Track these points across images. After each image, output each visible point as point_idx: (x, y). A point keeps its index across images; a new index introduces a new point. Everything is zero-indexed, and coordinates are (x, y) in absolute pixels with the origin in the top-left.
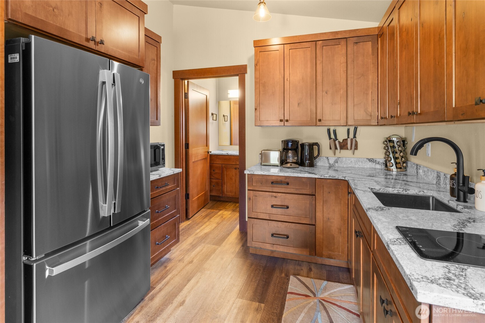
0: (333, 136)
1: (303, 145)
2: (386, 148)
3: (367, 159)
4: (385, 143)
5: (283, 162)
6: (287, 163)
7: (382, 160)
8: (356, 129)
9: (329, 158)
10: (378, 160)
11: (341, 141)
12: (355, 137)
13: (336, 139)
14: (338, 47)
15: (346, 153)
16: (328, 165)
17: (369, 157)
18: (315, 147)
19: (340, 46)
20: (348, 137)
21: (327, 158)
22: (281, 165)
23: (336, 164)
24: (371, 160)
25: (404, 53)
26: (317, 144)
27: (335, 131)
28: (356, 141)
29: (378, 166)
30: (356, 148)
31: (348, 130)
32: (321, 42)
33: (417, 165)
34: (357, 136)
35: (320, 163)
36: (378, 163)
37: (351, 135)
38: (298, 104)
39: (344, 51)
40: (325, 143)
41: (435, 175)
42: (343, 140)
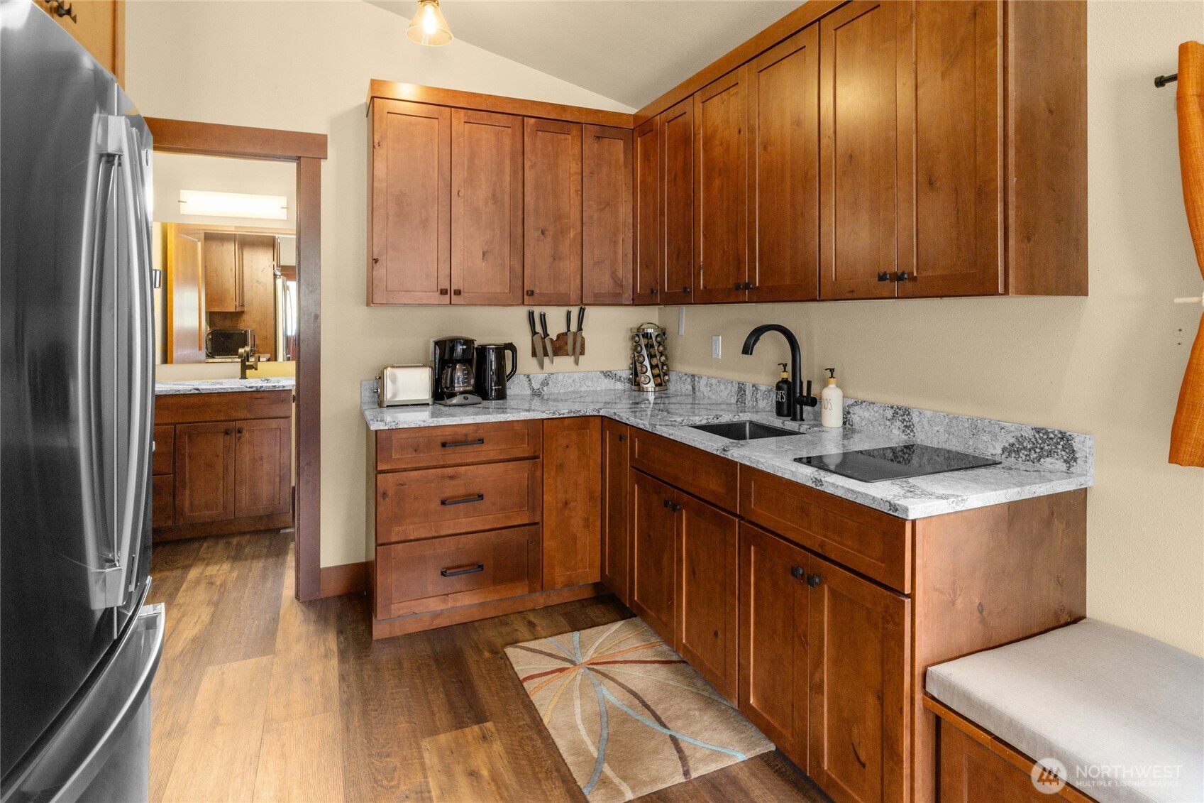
0: (538, 328)
1: (483, 350)
2: (636, 349)
3: (602, 372)
4: (637, 338)
5: (441, 393)
6: (453, 395)
7: (626, 373)
8: (582, 312)
9: (531, 377)
10: (619, 373)
11: (555, 339)
12: (580, 329)
13: (546, 335)
14: (566, 139)
15: (563, 364)
16: (529, 392)
17: (605, 369)
18: (508, 353)
19: (569, 137)
20: (569, 330)
21: (528, 376)
22: (434, 403)
23: (545, 388)
24: (607, 374)
26: (511, 347)
27: (544, 315)
28: (583, 338)
29: (619, 386)
30: (582, 353)
31: (569, 313)
32: (533, 120)
33: (693, 376)
34: (583, 327)
35: (515, 388)
36: (620, 380)
37: (574, 327)
38: (484, 254)
39: (577, 150)
40: (523, 342)
41: (735, 388)
42: (559, 336)
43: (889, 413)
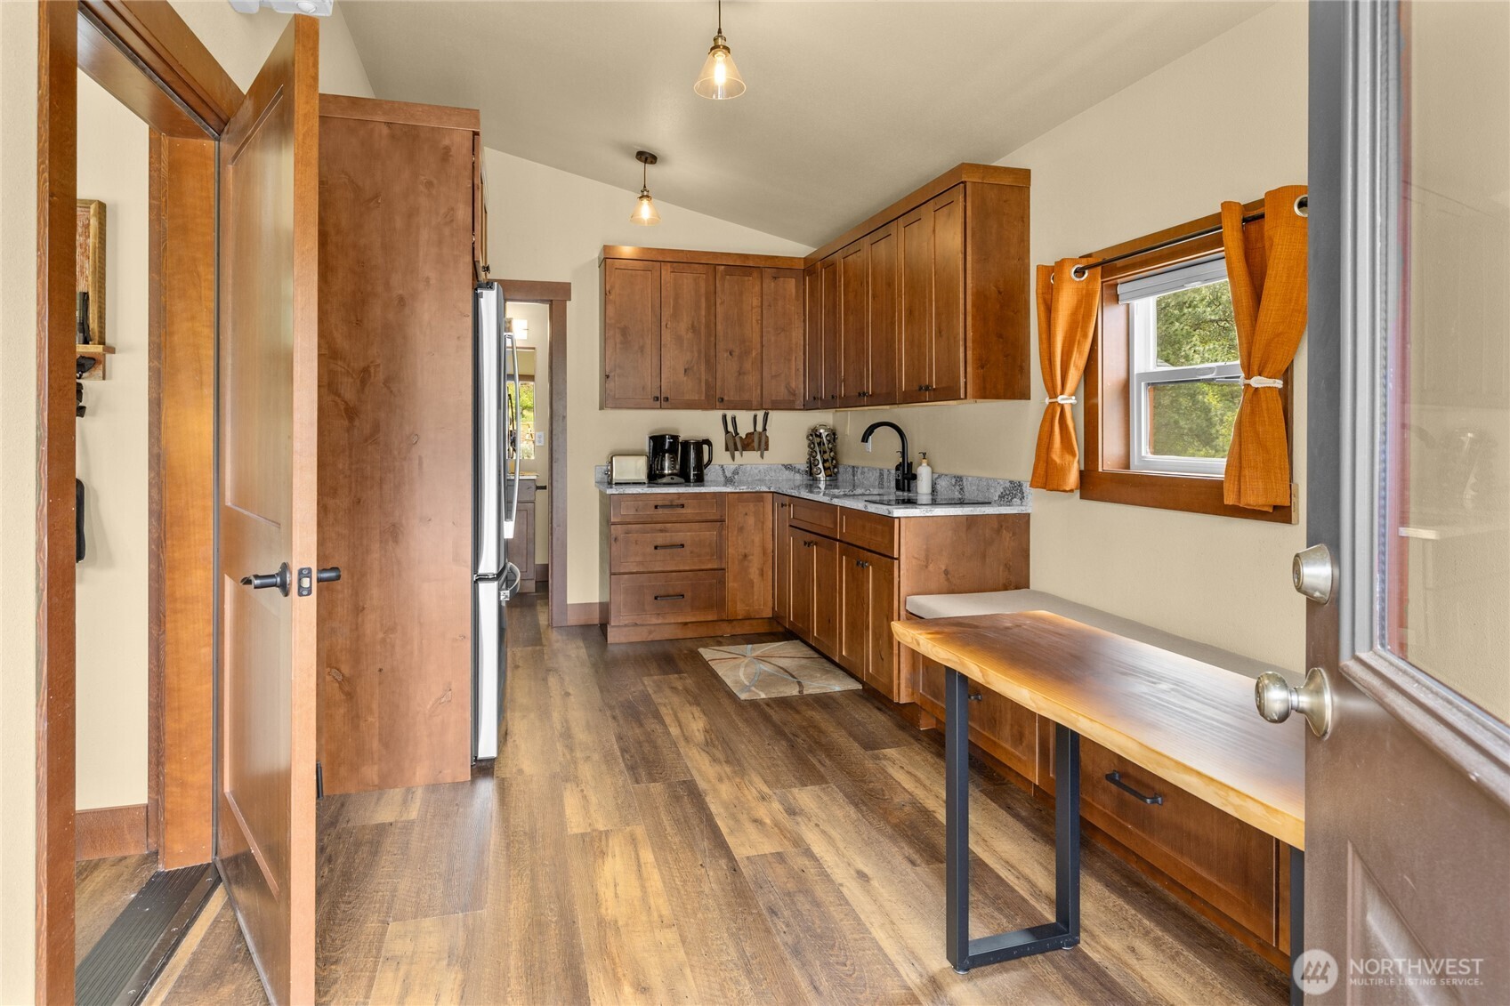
0: (730, 428)
1: (686, 444)
2: (811, 445)
3: (783, 465)
4: (811, 438)
5: (654, 476)
6: (663, 476)
7: (804, 466)
8: (766, 415)
9: (725, 467)
10: (798, 466)
11: (744, 437)
12: (765, 429)
13: (737, 434)
14: (749, 280)
15: (749, 458)
16: (723, 479)
17: (786, 463)
18: (705, 447)
19: (751, 278)
20: (755, 430)
21: (722, 466)
22: (649, 483)
23: (736, 477)
24: (788, 467)
25: (851, 318)
26: (708, 442)
27: (735, 418)
28: (767, 437)
29: (798, 477)
30: (767, 449)
31: (755, 416)
32: (723, 267)
33: (853, 467)
34: (767, 427)
35: (711, 473)
36: (798, 472)
37: (759, 428)
38: (686, 371)
39: (757, 288)
40: (719, 440)
41: (878, 474)
42: (747, 435)
43: (954, 481)
